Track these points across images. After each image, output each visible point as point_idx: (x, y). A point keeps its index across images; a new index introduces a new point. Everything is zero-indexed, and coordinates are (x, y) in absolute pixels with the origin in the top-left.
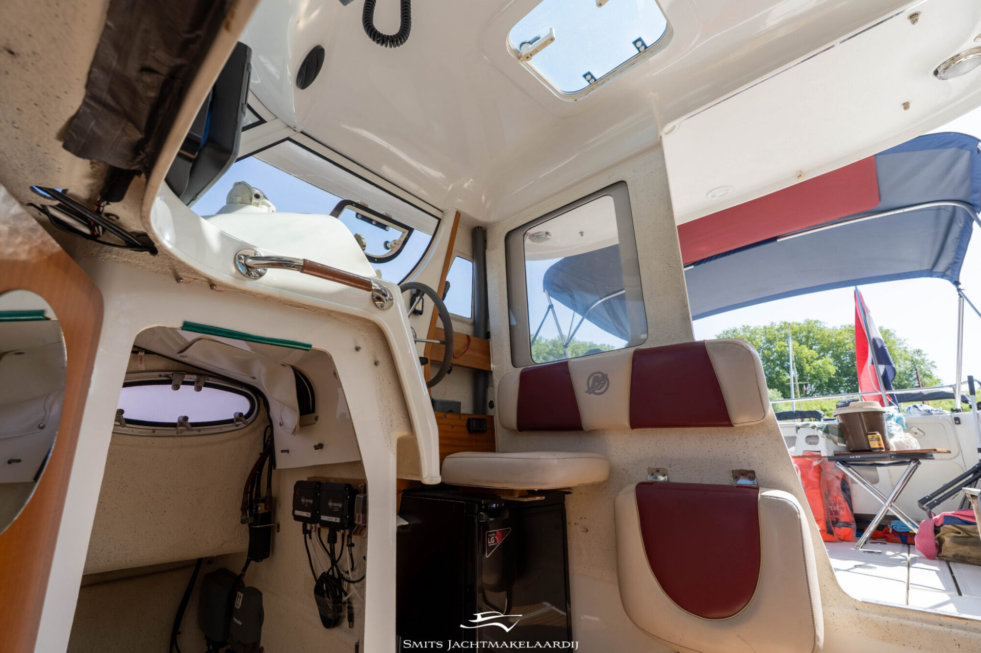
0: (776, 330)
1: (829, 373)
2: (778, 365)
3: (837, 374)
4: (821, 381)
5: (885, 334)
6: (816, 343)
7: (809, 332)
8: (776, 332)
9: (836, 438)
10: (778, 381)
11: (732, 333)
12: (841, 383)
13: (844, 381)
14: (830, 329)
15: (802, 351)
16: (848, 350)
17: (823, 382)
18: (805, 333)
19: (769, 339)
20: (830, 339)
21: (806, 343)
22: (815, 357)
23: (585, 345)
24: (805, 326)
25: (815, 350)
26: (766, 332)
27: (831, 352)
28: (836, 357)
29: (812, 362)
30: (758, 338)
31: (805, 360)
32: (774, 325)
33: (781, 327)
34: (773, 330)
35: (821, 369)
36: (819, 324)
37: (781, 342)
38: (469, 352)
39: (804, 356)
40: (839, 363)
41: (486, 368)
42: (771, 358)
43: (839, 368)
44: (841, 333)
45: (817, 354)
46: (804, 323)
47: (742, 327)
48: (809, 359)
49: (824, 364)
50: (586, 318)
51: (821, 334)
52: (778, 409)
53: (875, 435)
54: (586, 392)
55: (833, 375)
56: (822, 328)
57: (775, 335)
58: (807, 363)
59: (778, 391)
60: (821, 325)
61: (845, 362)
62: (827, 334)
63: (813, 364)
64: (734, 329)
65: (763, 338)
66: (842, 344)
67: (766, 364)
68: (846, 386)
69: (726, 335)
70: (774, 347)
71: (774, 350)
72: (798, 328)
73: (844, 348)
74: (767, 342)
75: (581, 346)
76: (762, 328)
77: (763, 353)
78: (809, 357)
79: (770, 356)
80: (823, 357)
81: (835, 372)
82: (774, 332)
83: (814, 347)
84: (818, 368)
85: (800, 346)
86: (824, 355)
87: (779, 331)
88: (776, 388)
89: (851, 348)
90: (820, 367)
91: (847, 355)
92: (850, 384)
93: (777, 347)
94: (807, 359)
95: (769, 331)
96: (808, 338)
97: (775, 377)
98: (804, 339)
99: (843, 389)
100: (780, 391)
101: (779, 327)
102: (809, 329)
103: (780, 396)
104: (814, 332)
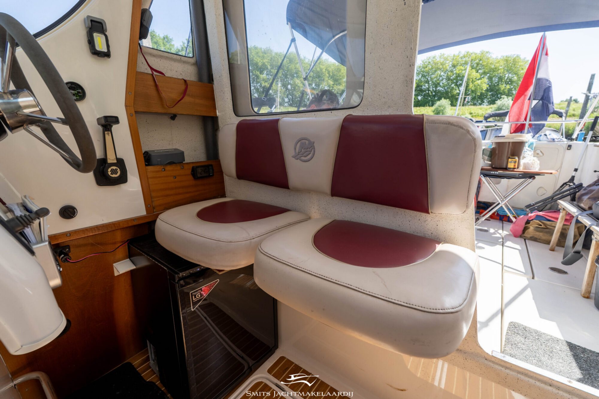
0: (460, 58)
1: (482, 89)
2: (454, 83)
3: (487, 90)
4: (475, 94)
5: (525, 63)
6: (481, 69)
7: (480, 60)
8: (460, 59)
9: (486, 158)
10: (450, 94)
11: (432, 59)
12: (487, 96)
13: (489, 95)
14: (494, 58)
15: (471, 73)
16: (498, 74)
17: (476, 95)
18: (477, 61)
19: (454, 64)
20: (491, 66)
21: (475, 68)
22: (478, 78)
23: (335, 65)
24: (479, 55)
25: (479, 73)
26: (453, 59)
27: (488, 75)
28: (490, 79)
29: (475, 82)
30: (447, 63)
31: (471, 80)
32: (460, 54)
33: (464, 55)
34: (458, 58)
35: (478, 87)
36: (488, 54)
37: (461, 66)
38: (187, 99)
39: (472, 77)
40: (490, 82)
41: (212, 115)
42: (451, 78)
43: (490, 86)
44: (499, 61)
45: (480, 76)
46: (480, 53)
47: (440, 55)
48: (474, 79)
49: (481, 83)
50: (326, 52)
51: (487, 62)
52: (445, 112)
53: (514, 159)
54: (293, 157)
55: (484, 91)
56: (489, 57)
57: (458, 61)
58: (472, 82)
59: (449, 101)
60: (489, 55)
61: (494, 82)
62: (491, 62)
63: (476, 83)
64: (434, 55)
65: (451, 63)
66: (497, 69)
67: (447, 82)
68: (489, 98)
69: (428, 60)
70: (456, 70)
71: (455, 72)
72: (474, 57)
73: (497, 72)
74: (452, 66)
75: (332, 65)
76: (452, 55)
77: (448, 74)
78: (474, 78)
79: (451, 76)
80: (483, 79)
81: (486, 88)
82: (459, 59)
83: (479, 71)
84: (477, 86)
85: (471, 70)
86: (483, 77)
87: (462, 58)
88: (448, 99)
89: (501, 72)
90: (478, 85)
91: (497, 77)
92: (491, 97)
93: (457, 71)
94: (472, 79)
95: (456, 59)
96: (478, 64)
97: (449, 91)
98: (475, 65)
99: (486, 100)
100: (450, 101)
101: (463, 55)
102: (481, 58)
103: (449, 104)
104: (483, 60)
